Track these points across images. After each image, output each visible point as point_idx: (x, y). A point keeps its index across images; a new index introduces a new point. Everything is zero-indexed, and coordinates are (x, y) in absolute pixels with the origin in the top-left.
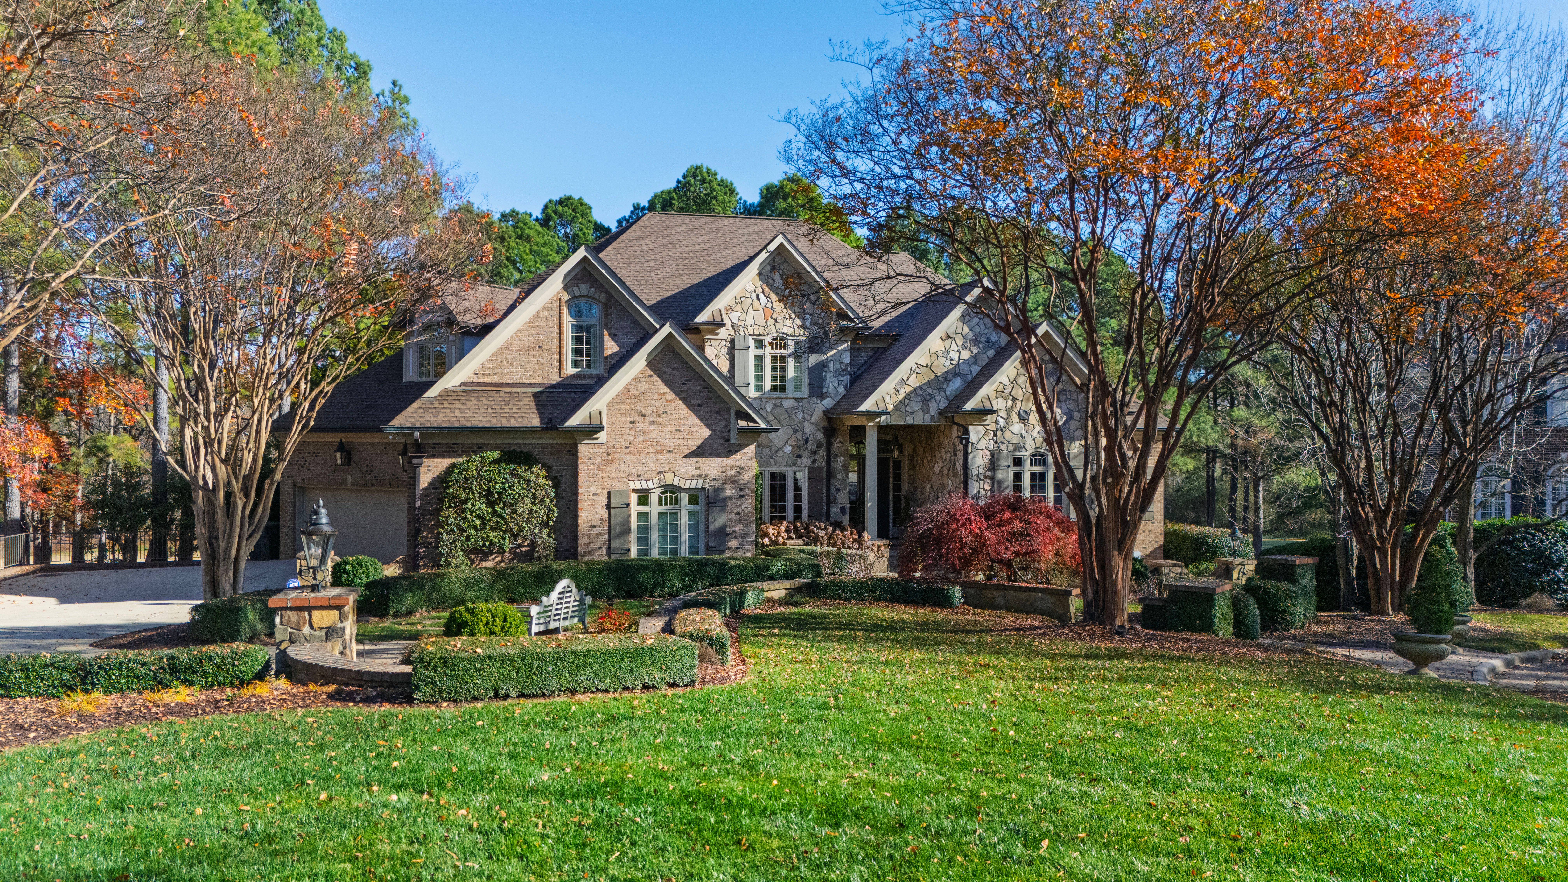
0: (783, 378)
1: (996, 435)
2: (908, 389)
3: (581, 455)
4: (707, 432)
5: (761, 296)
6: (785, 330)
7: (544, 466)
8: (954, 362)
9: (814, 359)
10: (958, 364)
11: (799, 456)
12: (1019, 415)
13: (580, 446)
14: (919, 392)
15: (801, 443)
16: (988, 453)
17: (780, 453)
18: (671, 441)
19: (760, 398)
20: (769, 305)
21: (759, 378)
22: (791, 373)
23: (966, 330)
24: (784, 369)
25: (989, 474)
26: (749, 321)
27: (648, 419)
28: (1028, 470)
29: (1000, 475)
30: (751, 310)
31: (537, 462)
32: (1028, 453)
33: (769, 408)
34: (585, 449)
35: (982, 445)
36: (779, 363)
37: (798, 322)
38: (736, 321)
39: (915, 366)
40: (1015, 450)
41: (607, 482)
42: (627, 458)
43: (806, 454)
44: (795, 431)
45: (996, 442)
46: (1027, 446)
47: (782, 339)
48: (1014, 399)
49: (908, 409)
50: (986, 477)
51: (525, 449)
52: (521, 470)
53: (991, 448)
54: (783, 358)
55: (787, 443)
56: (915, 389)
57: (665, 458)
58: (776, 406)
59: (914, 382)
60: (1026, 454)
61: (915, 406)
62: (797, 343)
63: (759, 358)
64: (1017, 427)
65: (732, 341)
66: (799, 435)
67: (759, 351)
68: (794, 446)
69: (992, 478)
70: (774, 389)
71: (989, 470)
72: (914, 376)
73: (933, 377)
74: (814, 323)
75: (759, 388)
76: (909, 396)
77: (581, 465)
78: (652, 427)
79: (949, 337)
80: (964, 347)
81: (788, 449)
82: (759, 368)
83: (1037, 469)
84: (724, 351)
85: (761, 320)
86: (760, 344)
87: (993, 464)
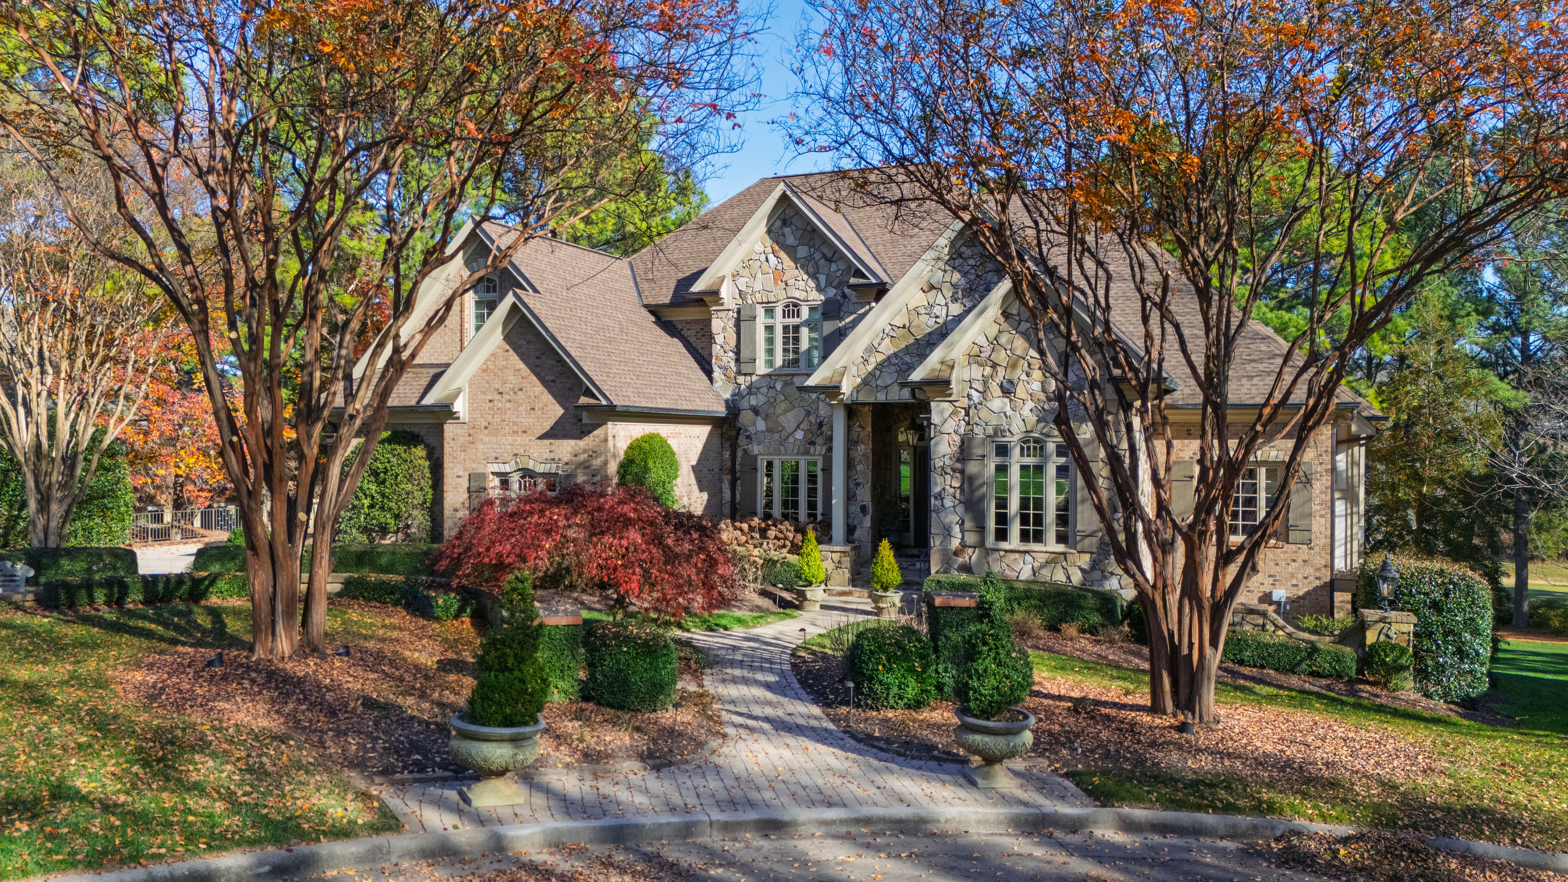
0: (796, 351)
1: (967, 414)
2: (880, 358)
3: (446, 435)
4: (560, 411)
5: (771, 257)
6: (797, 294)
7: (427, 446)
8: (941, 321)
9: (829, 327)
10: (945, 323)
11: (813, 443)
12: (1001, 386)
13: (446, 427)
14: (894, 361)
15: (815, 428)
16: (957, 439)
17: (791, 440)
18: (527, 421)
19: (769, 375)
20: (780, 267)
21: (770, 352)
22: (804, 345)
23: (957, 276)
24: (796, 340)
25: (958, 466)
26: (758, 287)
27: (507, 397)
28: (1016, 461)
29: (972, 468)
30: (759, 275)
31: (422, 442)
32: (1016, 438)
33: (779, 387)
34: (449, 429)
35: (950, 426)
36: (792, 334)
37: (812, 284)
38: (743, 288)
39: (888, 329)
40: (995, 434)
41: (469, 464)
42: (486, 439)
43: (820, 440)
44: (808, 413)
45: (968, 424)
46: (1014, 429)
47: (795, 305)
48: (994, 366)
49: (879, 382)
50: (954, 470)
51: (416, 430)
52: (400, 449)
53: (962, 431)
54: (796, 328)
55: (798, 427)
56: (889, 358)
57: (520, 439)
58: (786, 384)
59: (887, 348)
60: (1014, 440)
61: (888, 378)
62: (812, 309)
63: (770, 329)
64: (998, 403)
65: (739, 312)
66: (812, 418)
67: (770, 321)
68: (806, 432)
69: (962, 472)
70: (787, 364)
71: (958, 460)
72: (887, 340)
73: (912, 341)
74: (829, 284)
75: (770, 363)
76: (880, 366)
77: (446, 446)
78: (508, 405)
79: (932, 287)
80: (955, 300)
81: (799, 435)
82: (770, 341)
83: (1030, 461)
84: (731, 323)
85: (770, 285)
86: (770, 312)
87: (964, 452)
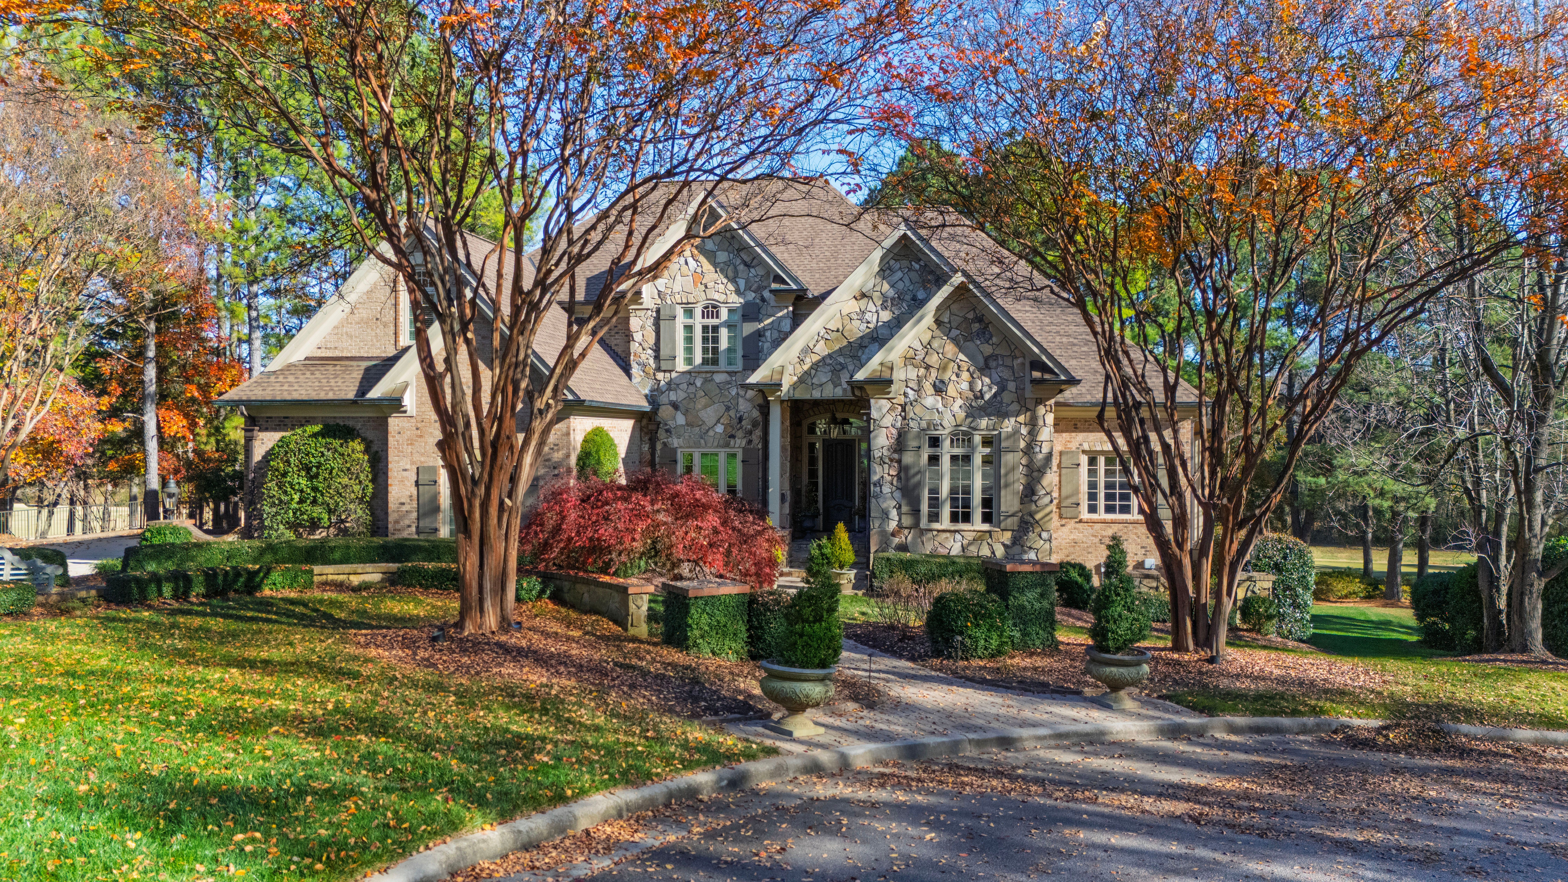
0: (715, 350)
1: (904, 410)
2: (815, 358)
3: (390, 429)
5: (690, 260)
6: (716, 296)
7: (364, 440)
8: (871, 326)
9: (749, 328)
10: (876, 328)
11: (732, 436)
12: (934, 386)
13: (390, 420)
14: (828, 361)
15: (735, 421)
16: (894, 431)
17: (711, 433)
19: (689, 372)
20: (699, 270)
21: (689, 350)
22: (724, 344)
23: (886, 287)
24: (716, 340)
25: (896, 456)
26: (677, 288)
28: (947, 450)
29: (908, 458)
30: (678, 277)
31: (358, 436)
32: (946, 432)
33: (699, 383)
34: (394, 423)
35: (888, 421)
36: (711, 334)
37: (731, 287)
38: (662, 289)
39: (823, 332)
40: (928, 428)
41: (417, 458)
43: (740, 434)
44: (728, 409)
45: (904, 418)
46: (946, 423)
47: (714, 307)
48: (928, 367)
49: (815, 381)
50: (891, 460)
51: (350, 423)
52: (336, 443)
53: (899, 425)
54: (715, 329)
55: (718, 421)
56: (824, 358)
58: (706, 381)
59: (822, 350)
60: (944, 433)
61: (823, 377)
62: (731, 311)
63: (689, 328)
64: (931, 400)
65: (658, 311)
66: (732, 413)
67: (689, 321)
68: (726, 426)
69: (899, 462)
70: (706, 362)
71: (895, 451)
72: (822, 342)
73: (845, 343)
74: (748, 288)
75: (689, 361)
76: (815, 366)
77: (390, 439)
79: (863, 295)
80: (884, 307)
81: (720, 429)
82: (689, 340)
83: (958, 451)
84: (650, 322)
85: (690, 287)
86: (689, 313)
87: (900, 444)
